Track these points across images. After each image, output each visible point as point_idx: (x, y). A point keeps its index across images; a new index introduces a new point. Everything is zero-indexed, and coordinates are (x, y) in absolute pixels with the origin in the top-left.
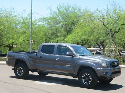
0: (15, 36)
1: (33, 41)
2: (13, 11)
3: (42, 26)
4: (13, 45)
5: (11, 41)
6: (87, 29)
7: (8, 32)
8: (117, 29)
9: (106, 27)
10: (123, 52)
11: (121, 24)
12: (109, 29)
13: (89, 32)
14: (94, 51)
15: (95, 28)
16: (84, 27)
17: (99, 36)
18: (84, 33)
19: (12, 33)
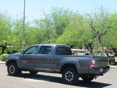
0: (8, 37)
1: (25, 42)
2: (7, 13)
3: (34, 28)
4: (6, 45)
5: (4, 42)
6: (76, 32)
7: (2, 33)
8: (104, 31)
9: (94, 30)
10: (112, 53)
11: (107, 27)
12: (97, 31)
13: (78, 34)
14: (85, 53)
15: (83, 30)
16: (74, 30)
17: (87, 37)
18: (73, 35)
19: (6, 34)
